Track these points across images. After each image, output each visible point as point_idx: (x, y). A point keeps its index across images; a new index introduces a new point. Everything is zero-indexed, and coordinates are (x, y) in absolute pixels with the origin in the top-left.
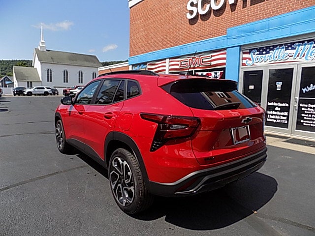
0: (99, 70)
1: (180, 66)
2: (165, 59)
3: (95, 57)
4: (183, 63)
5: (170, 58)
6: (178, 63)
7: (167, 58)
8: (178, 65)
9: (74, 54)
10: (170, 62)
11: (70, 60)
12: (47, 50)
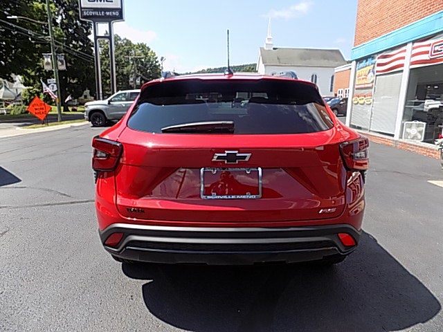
0: (336, 71)
1: (432, 55)
2: (406, 44)
3: (338, 52)
4: (437, 48)
5: (414, 42)
6: (429, 49)
7: (409, 42)
8: (427, 52)
9: (307, 49)
10: (414, 48)
11: (301, 59)
12: (274, 49)
